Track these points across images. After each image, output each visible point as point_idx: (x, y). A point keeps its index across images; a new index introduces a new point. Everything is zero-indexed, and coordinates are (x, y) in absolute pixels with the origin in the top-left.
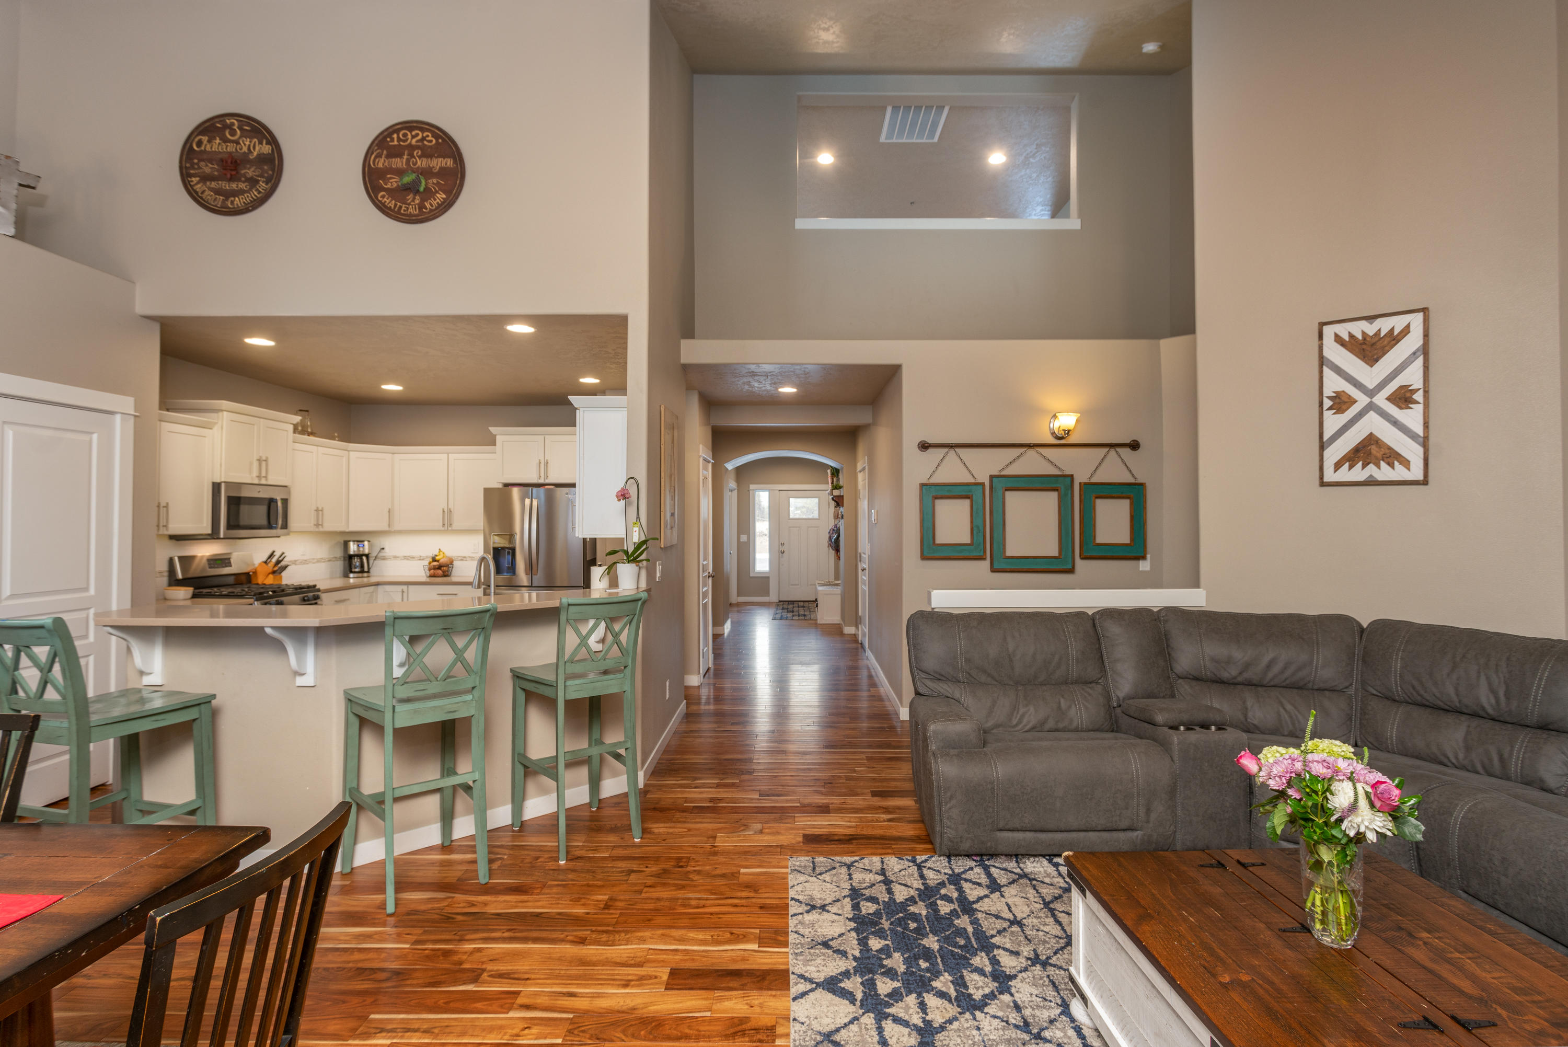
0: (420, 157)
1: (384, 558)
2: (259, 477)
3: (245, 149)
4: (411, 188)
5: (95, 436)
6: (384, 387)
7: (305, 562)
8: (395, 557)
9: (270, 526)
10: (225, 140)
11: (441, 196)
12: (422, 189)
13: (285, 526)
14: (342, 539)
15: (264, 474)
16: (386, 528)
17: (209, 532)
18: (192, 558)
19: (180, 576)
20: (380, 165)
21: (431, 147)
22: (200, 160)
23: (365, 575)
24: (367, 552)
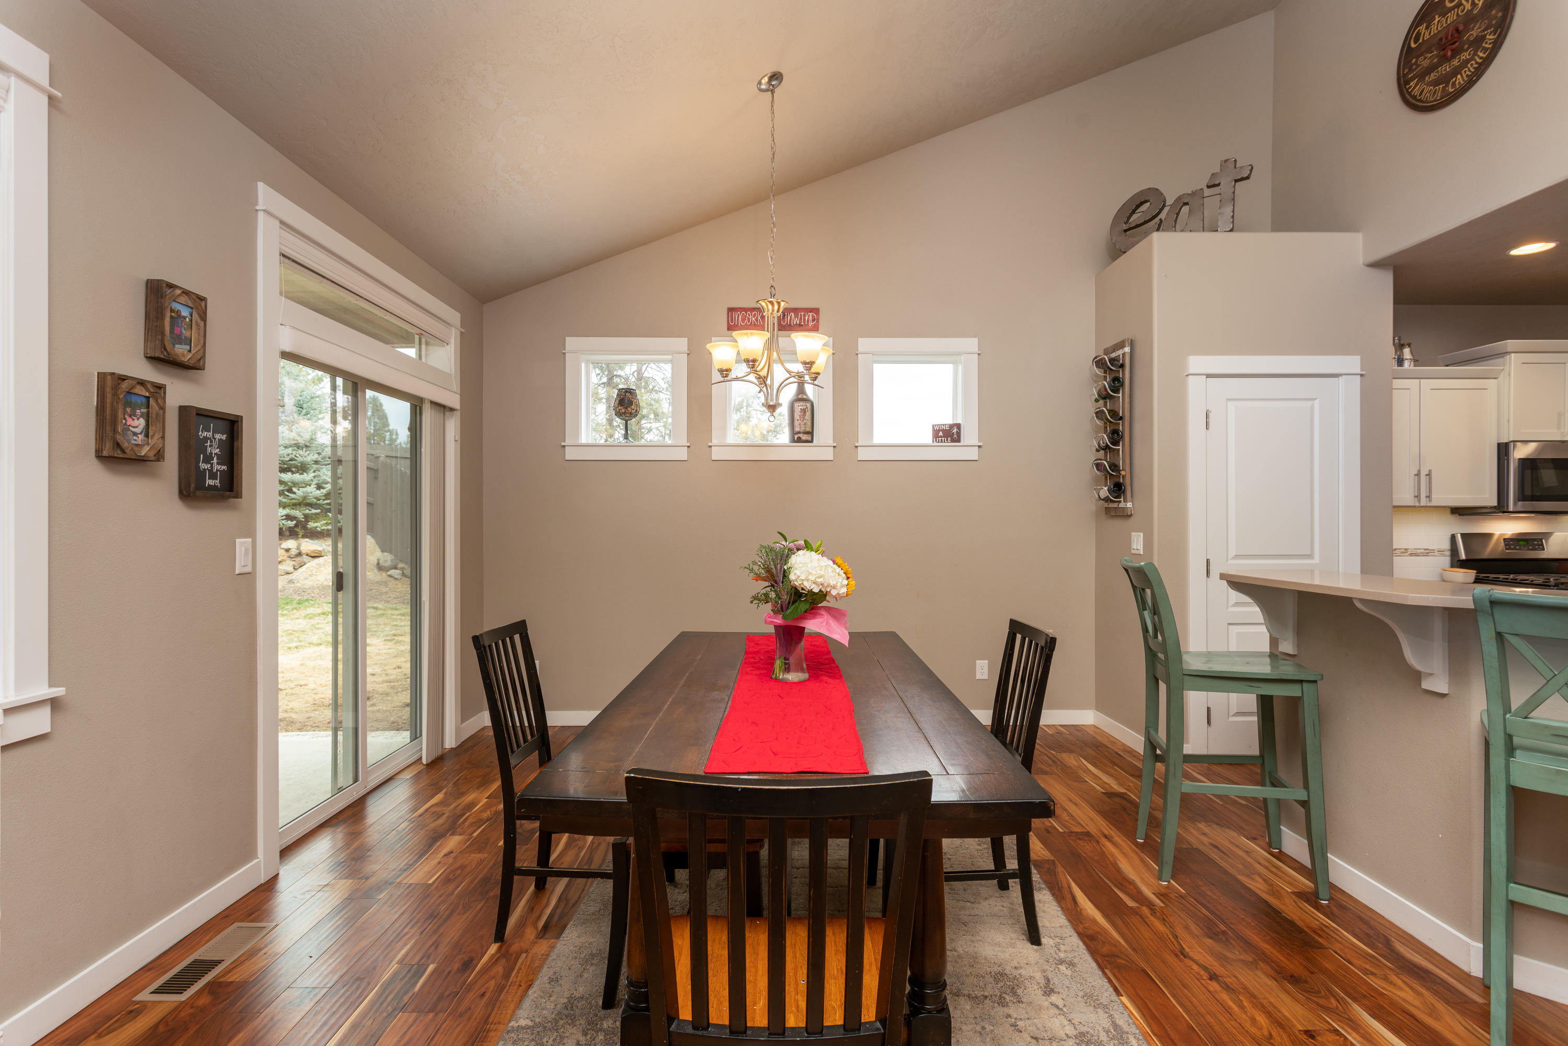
3: (1468, 7)
5: (1317, 402)
10: (1445, 13)
17: (1495, 503)
18: (1488, 536)
19: (1463, 556)
22: (1417, 58)
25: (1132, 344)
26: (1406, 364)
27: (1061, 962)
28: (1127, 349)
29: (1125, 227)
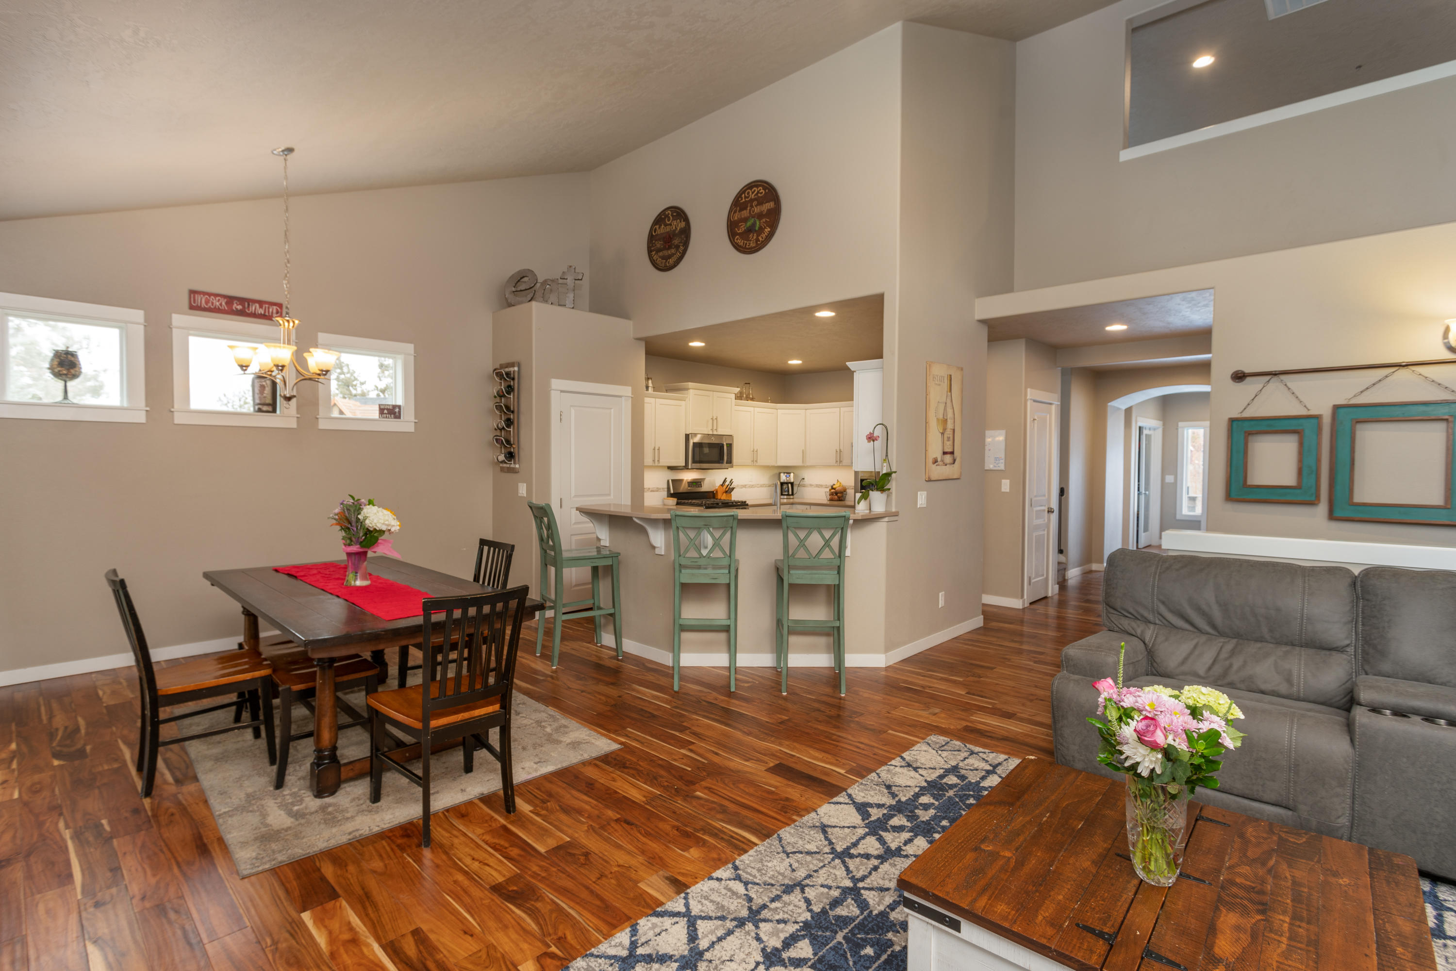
0: (756, 206)
1: (804, 486)
2: (712, 430)
3: (674, 228)
4: (750, 230)
5: (612, 410)
6: (790, 362)
7: (752, 486)
8: (811, 485)
9: (718, 462)
10: (666, 225)
11: (768, 230)
12: (757, 229)
13: (730, 461)
14: (777, 471)
15: (715, 428)
16: (800, 463)
17: (684, 465)
18: (681, 481)
19: (672, 492)
20: (736, 218)
21: (762, 197)
22: (656, 241)
23: (792, 497)
24: (792, 480)
25: (519, 366)
26: (650, 389)
27: (519, 704)
28: (516, 369)
29: (514, 289)
